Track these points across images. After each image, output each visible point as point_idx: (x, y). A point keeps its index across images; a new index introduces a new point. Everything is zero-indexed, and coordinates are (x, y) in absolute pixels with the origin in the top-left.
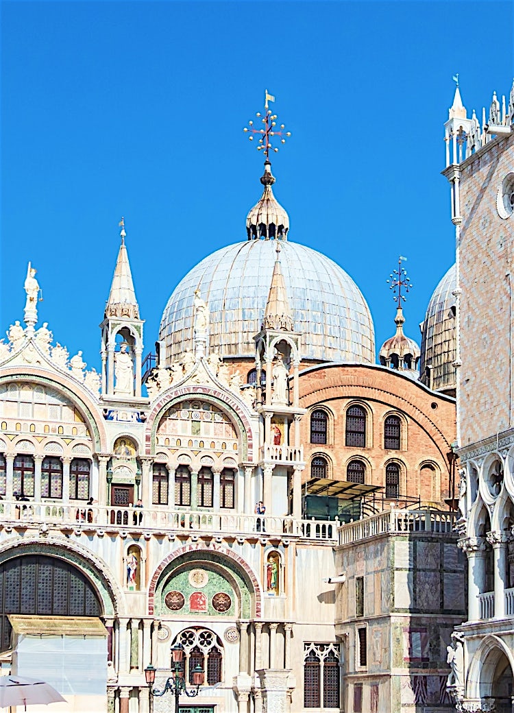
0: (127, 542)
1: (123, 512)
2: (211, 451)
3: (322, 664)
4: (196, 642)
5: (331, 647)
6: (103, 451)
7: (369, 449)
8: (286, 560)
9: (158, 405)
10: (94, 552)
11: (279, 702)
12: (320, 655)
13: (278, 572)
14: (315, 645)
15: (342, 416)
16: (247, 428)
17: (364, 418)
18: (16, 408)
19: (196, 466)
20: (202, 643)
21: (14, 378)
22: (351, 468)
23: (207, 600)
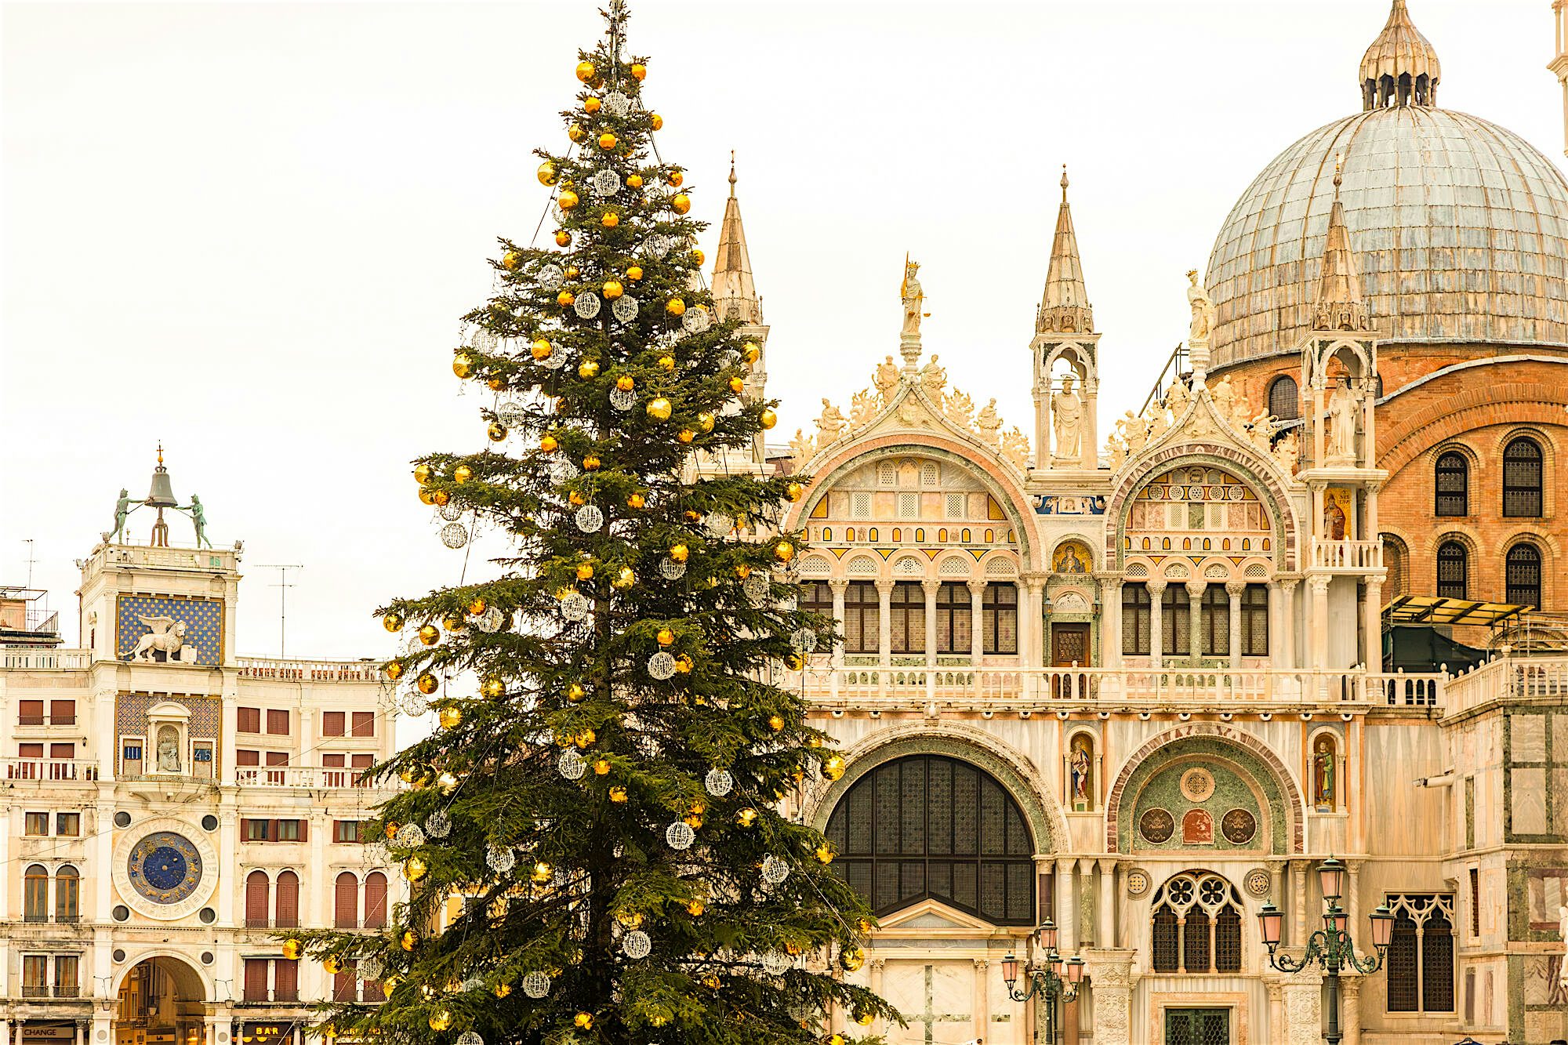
0: (1070, 728)
1: (1062, 676)
2: (1224, 555)
3: (1420, 932)
4: (1196, 898)
5: (1436, 901)
6: (1035, 568)
7: (1547, 520)
8: (1347, 749)
9: (1128, 481)
10: (1015, 746)
11: (1309, 1004)
12: (1417, 916)
13: (1333, 770)
14: (1408, 897)
15: (1494, 462)
16: (1284, 510)
17: (1540, 460)
18: (892, 503)
19: (1197, 585)
20: (1206, 899)
21: (887, 453)
22: (1515, 557)
23: (1213, 824)
